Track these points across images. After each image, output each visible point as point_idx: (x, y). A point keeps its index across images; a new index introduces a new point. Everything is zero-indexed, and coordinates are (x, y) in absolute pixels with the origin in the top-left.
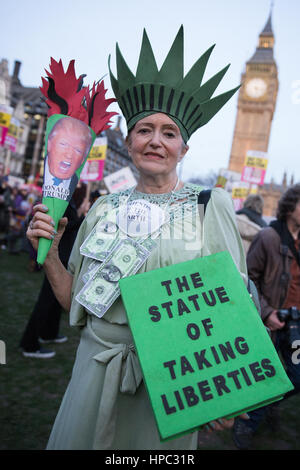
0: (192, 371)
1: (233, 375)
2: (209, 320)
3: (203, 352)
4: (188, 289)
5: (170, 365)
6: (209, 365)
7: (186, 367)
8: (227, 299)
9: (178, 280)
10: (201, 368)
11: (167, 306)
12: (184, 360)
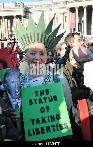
0: (40, 123)
1: (53, 127)
2: (49, 107)
3: (45, 117)
4: (44, 95)
5: (33, 120)
6: (46, 122)
7: (38, 122)
8: (56, 100)
9: (41, 91)
10: (43, 123)
11: (35, 100)
12: (38, 119)
